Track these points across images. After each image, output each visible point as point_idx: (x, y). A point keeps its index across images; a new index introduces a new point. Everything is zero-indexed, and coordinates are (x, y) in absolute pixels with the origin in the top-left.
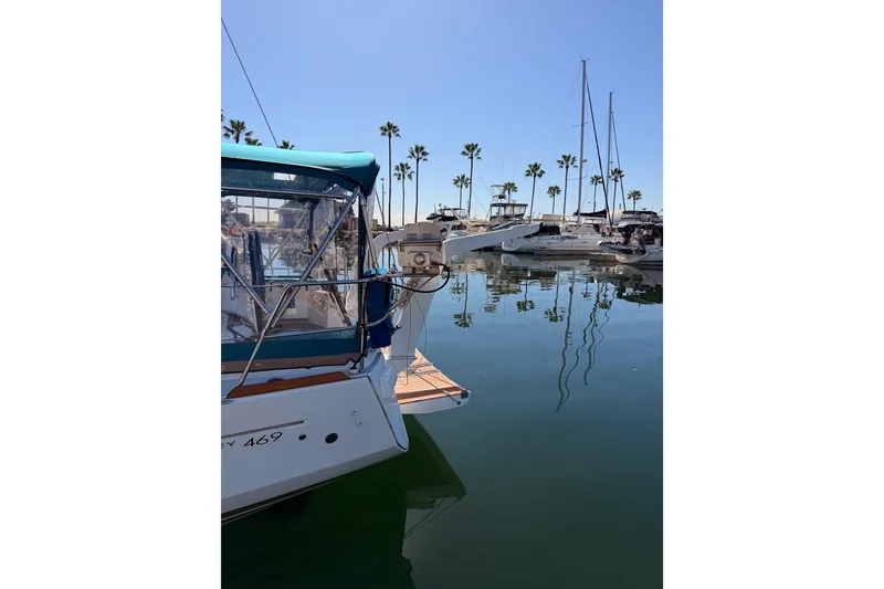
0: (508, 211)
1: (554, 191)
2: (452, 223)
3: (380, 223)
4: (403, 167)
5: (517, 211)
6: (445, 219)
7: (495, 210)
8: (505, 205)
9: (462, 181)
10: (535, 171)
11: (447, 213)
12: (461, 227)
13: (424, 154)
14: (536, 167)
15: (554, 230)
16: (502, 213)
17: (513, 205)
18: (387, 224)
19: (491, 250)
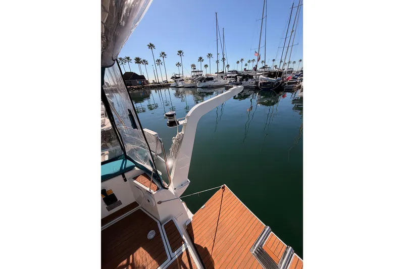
0: (197, 73)
1: (206, 66)
2: (179, 79)
3: (155, 81)
4: (159, 61)
5: (200, 73)
6: (177, 78)
7: (193, 73)
8: (196, 72)
9: (178, 64)
10: (201, 59)
11: (177, 76)
12: (183, 80)
13: (165, 55)
14: (201, 58)
15: (212, 79)
16: (195, 74)
17: (199, 71)
18: (157, 81)
19: (193, 87)
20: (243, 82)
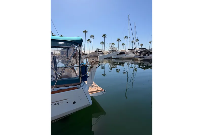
1: (123, 44)
2: (100, 52)
4: (89, 40)
5: (115, 49)
6: (99, 51)
7: (110, 49)
8: (112, 48)
9: (102, 43)
10: (119, 40)
11: (99, 50)
12: (103, 53)
13: (93, 37)
14: (119, 39)
15: (124, 53)
16: (112, 50)
18: (85, 53)
19: (109, 58)
20: (145, 56)
